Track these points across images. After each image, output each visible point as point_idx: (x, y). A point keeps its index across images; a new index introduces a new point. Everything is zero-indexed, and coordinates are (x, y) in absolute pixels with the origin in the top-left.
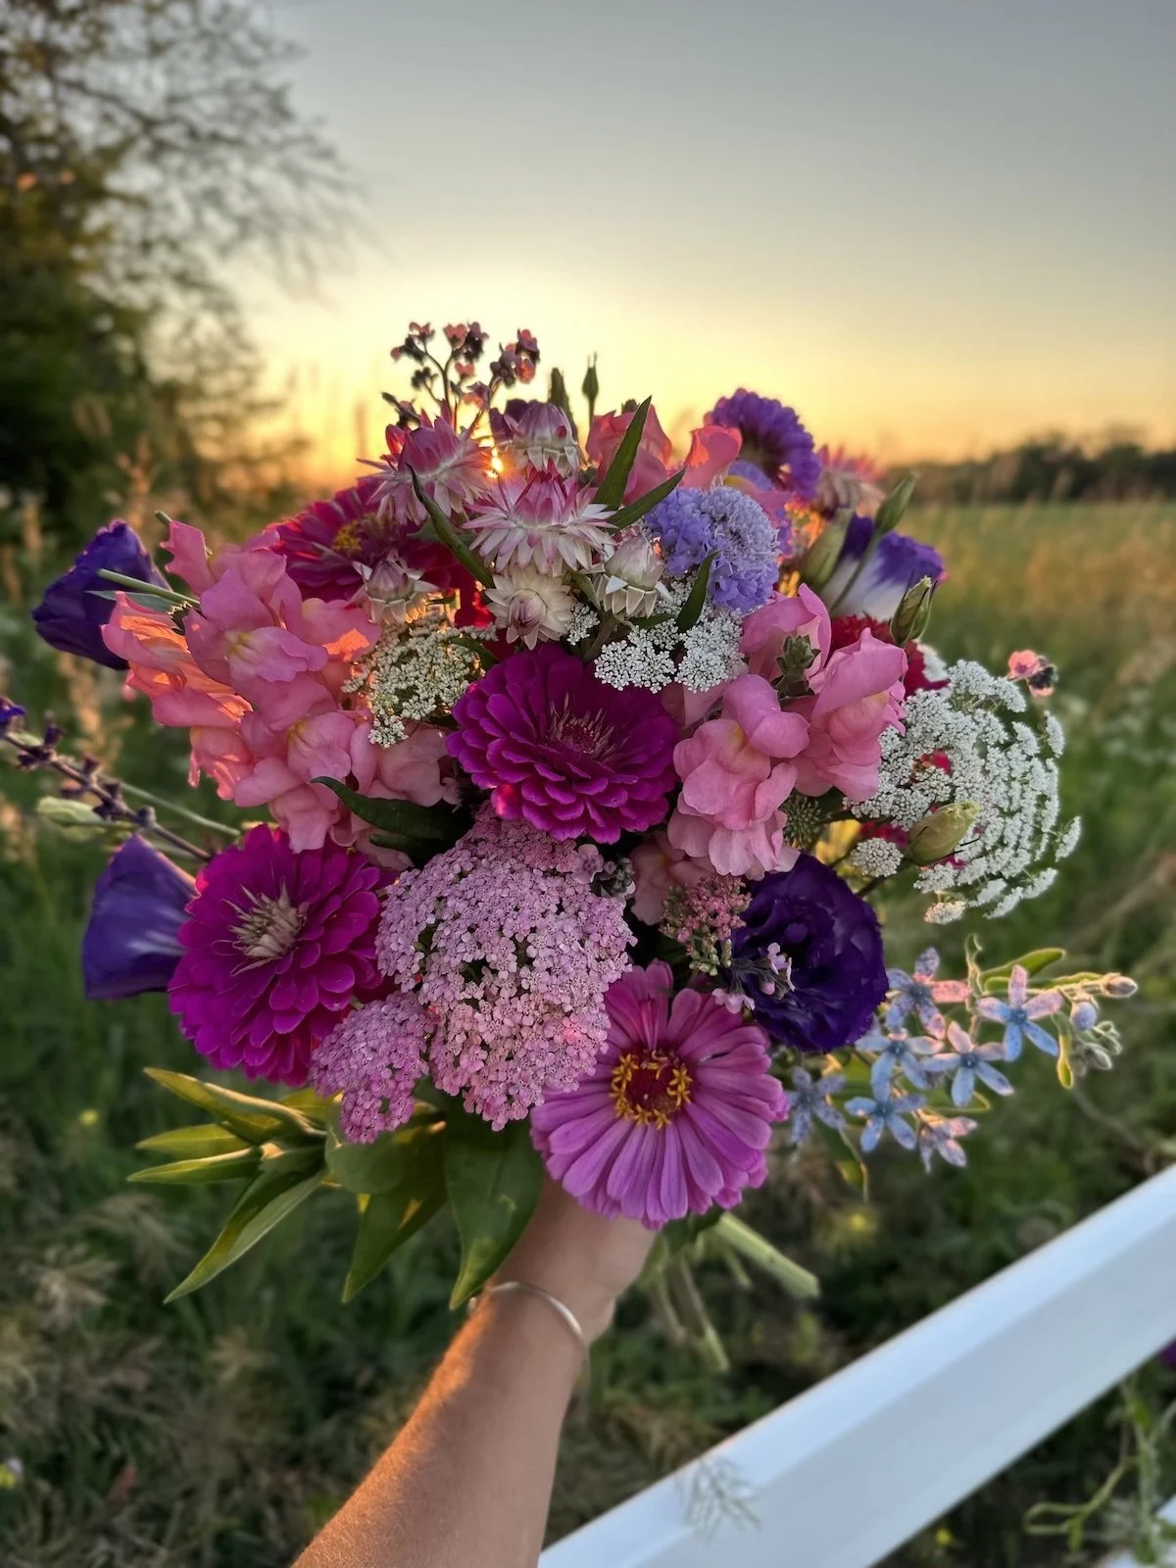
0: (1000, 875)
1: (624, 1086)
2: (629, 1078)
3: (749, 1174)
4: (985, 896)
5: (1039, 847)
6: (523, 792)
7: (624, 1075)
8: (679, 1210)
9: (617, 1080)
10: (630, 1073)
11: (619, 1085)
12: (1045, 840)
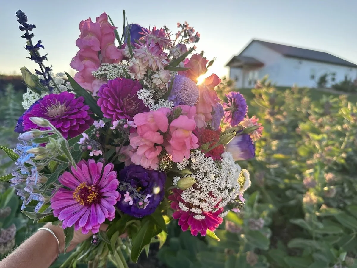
0: (201, 209)
1: (80, 189)
2: (82, 188)
3: (93, 227)
4: (194, 210)
5: (215, 210)
6: (104, 101)
7: (82, 186)
8: (70, 225)
9: (79, 187)
10: (83, 187)
11: (79, 188)
12: (217, 210)
